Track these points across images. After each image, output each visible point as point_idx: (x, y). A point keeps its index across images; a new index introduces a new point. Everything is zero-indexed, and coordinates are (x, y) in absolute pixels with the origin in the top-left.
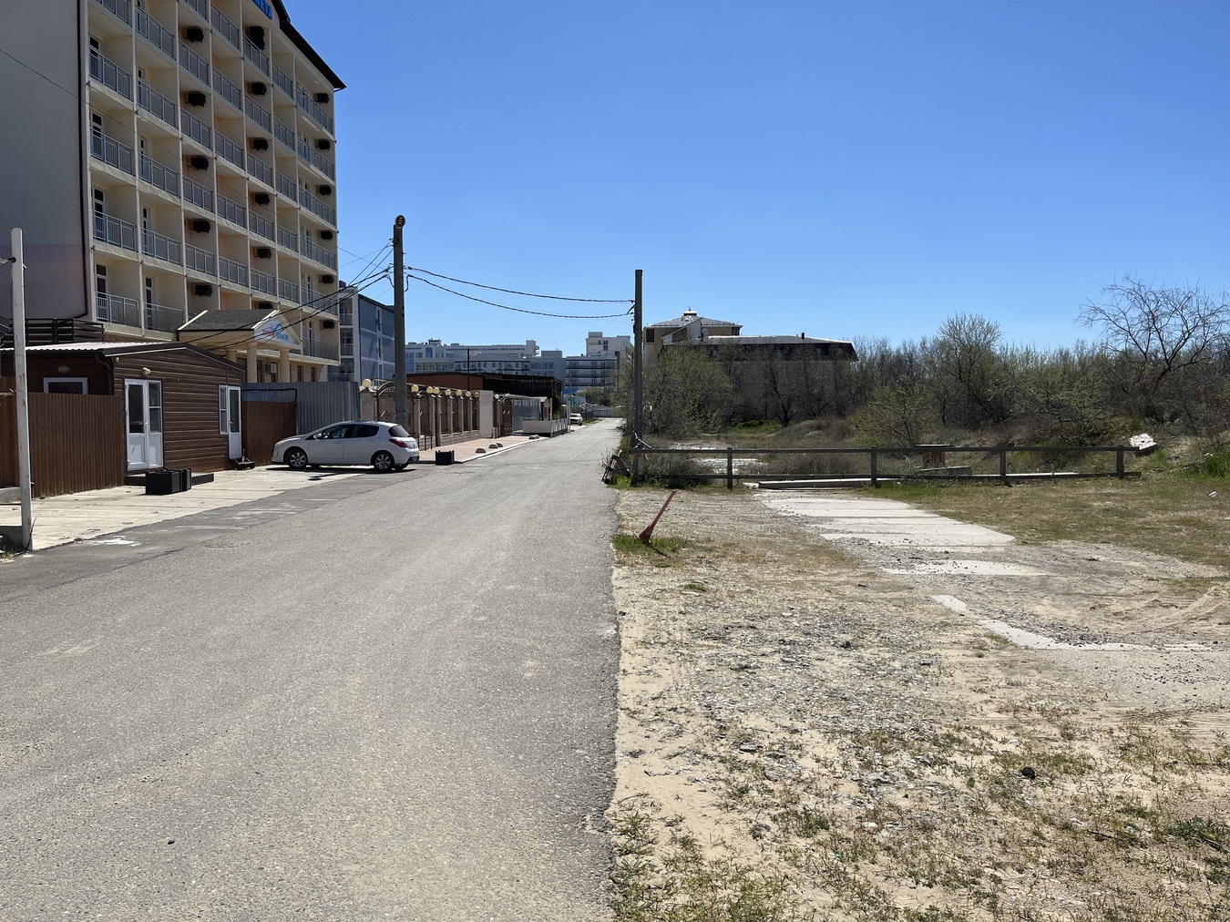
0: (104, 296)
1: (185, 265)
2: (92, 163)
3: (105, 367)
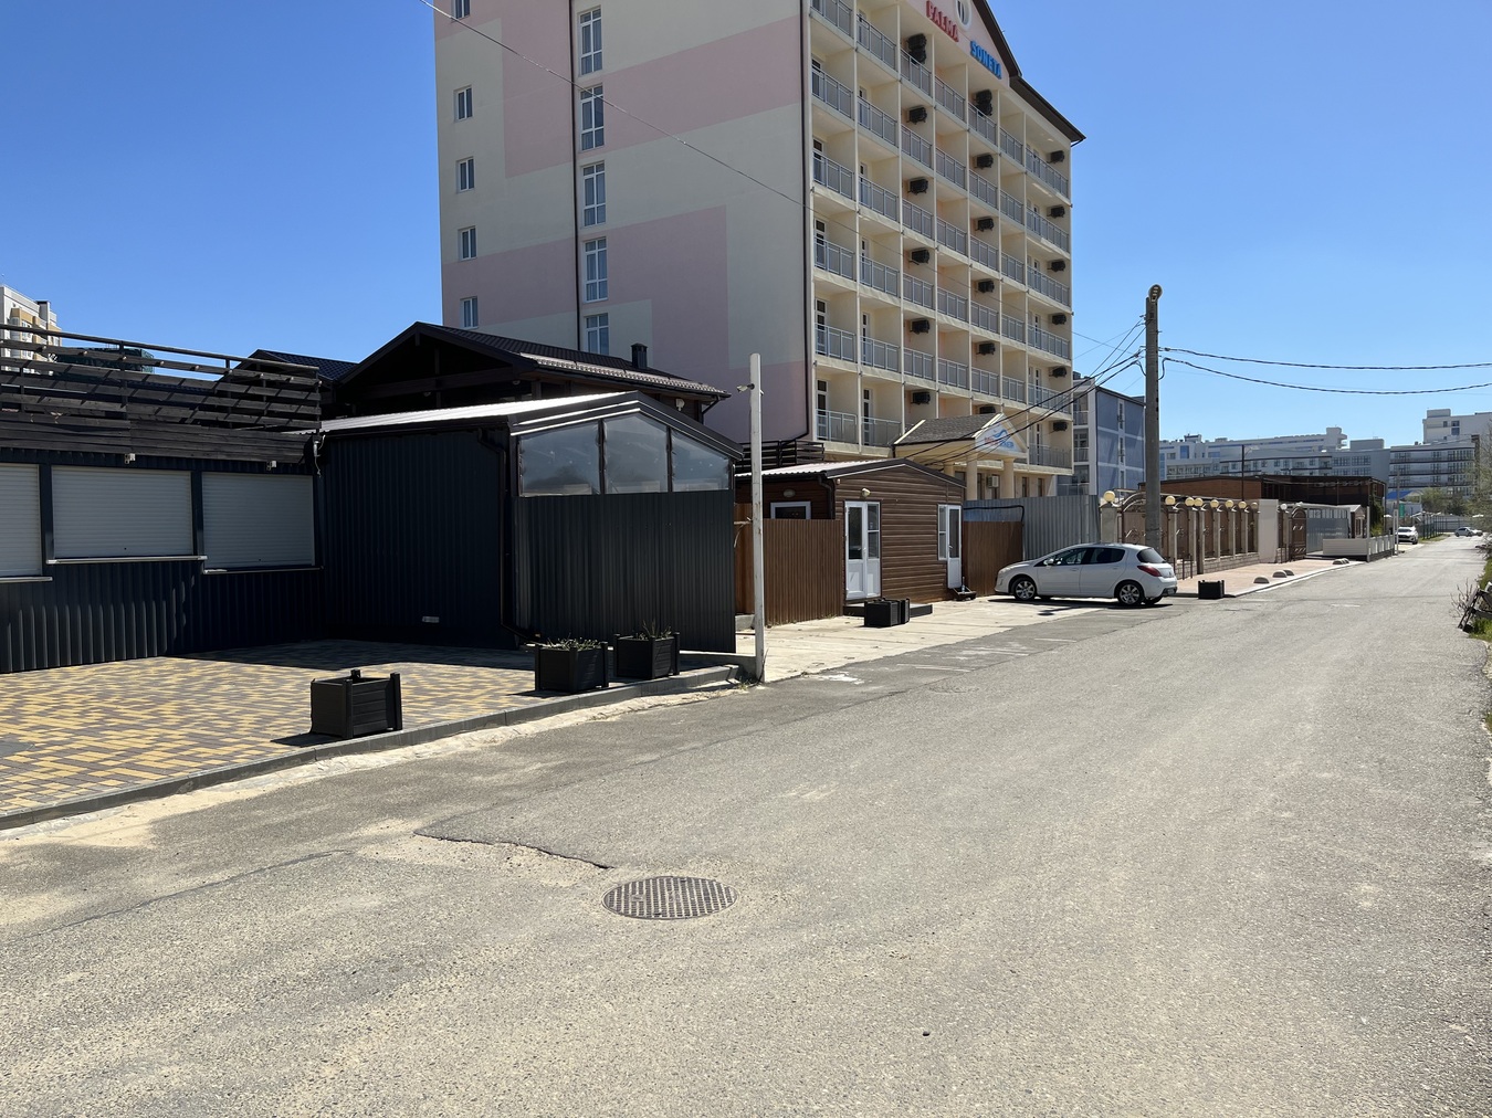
0: (824, 413)
1: (903, 371)
2: (816, 274)
3: (828, 490)
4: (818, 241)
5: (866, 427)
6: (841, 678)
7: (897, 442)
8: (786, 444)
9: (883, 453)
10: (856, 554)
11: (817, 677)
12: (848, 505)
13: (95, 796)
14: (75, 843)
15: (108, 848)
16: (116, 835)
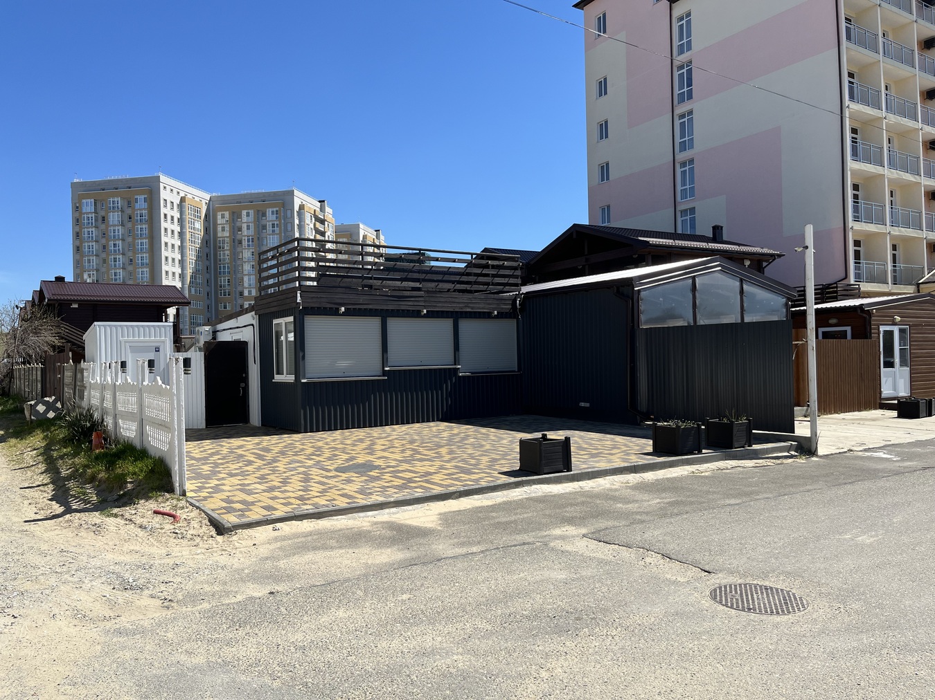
0: (859, 263)
2: (851, 164)
3: (865, 318)
4: (853, 142)
5: (895, 271)
6: (881, 455)
7: (920, 282)
8: (828, 286)
9: (910, 290)
10: (889, 364)
11: (860, 453)
12: (882, 329)
13: (412, 497)
14: (401, 522)
15: (418, 526)
16: (422, 519)
